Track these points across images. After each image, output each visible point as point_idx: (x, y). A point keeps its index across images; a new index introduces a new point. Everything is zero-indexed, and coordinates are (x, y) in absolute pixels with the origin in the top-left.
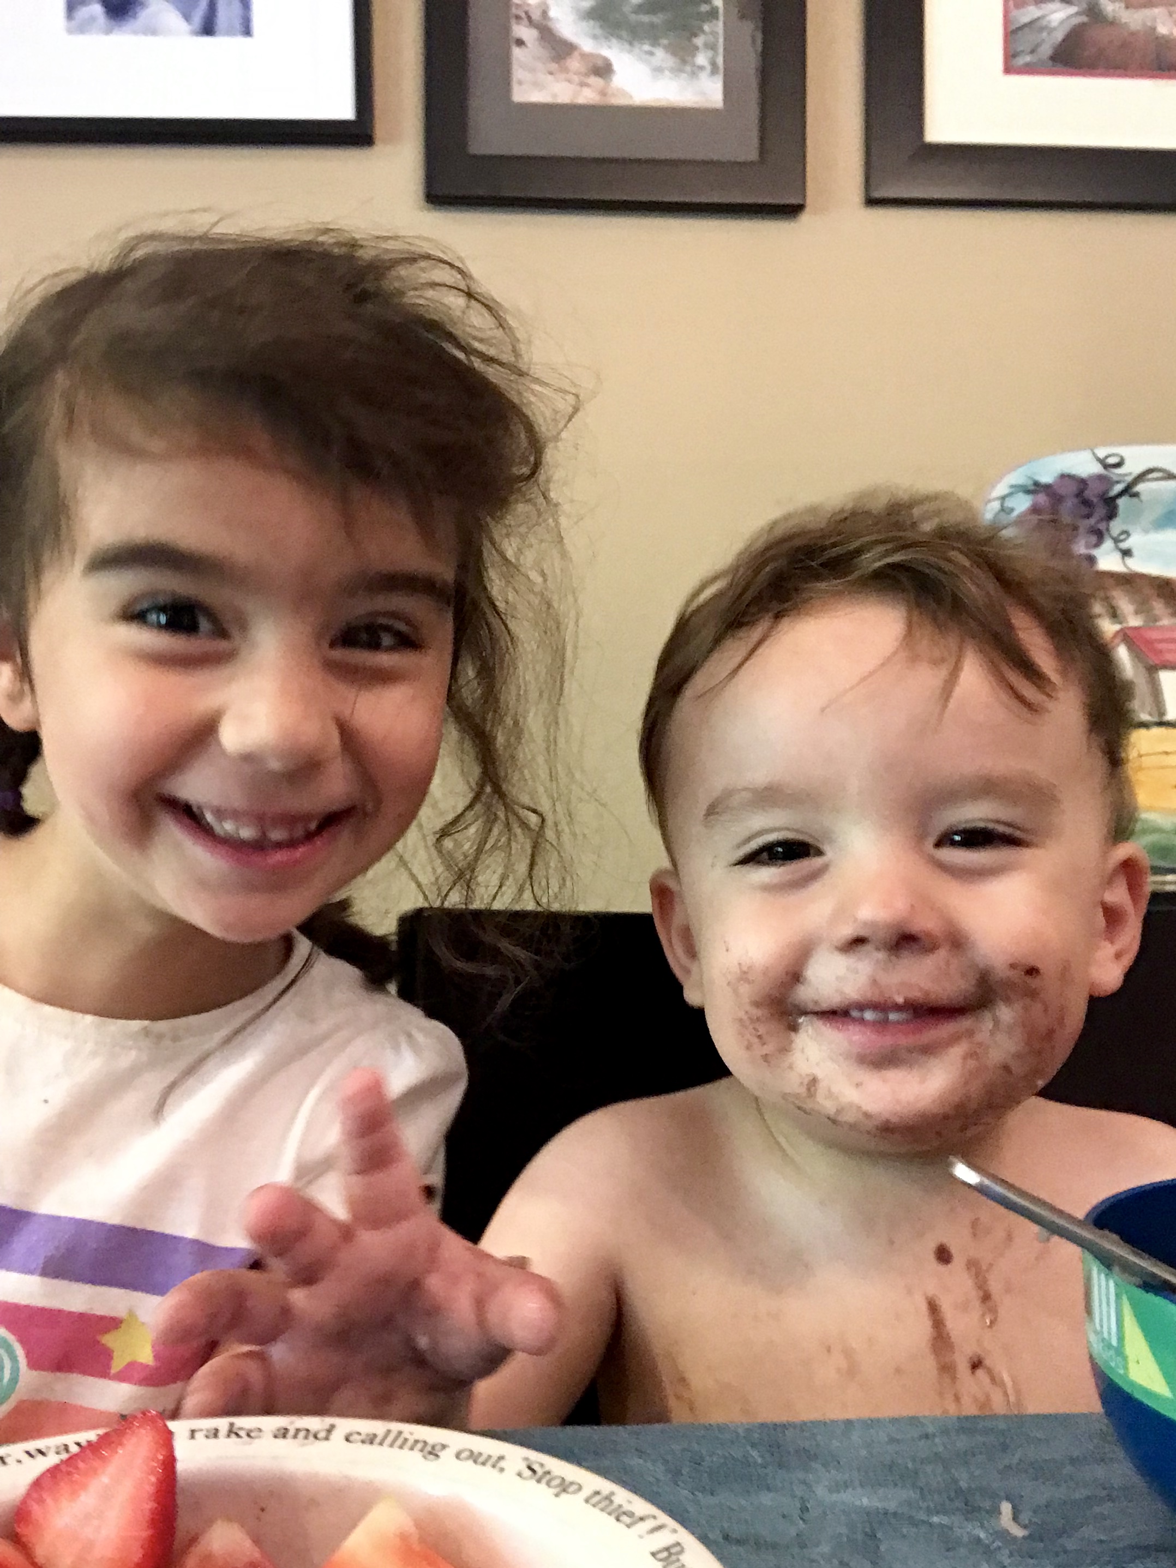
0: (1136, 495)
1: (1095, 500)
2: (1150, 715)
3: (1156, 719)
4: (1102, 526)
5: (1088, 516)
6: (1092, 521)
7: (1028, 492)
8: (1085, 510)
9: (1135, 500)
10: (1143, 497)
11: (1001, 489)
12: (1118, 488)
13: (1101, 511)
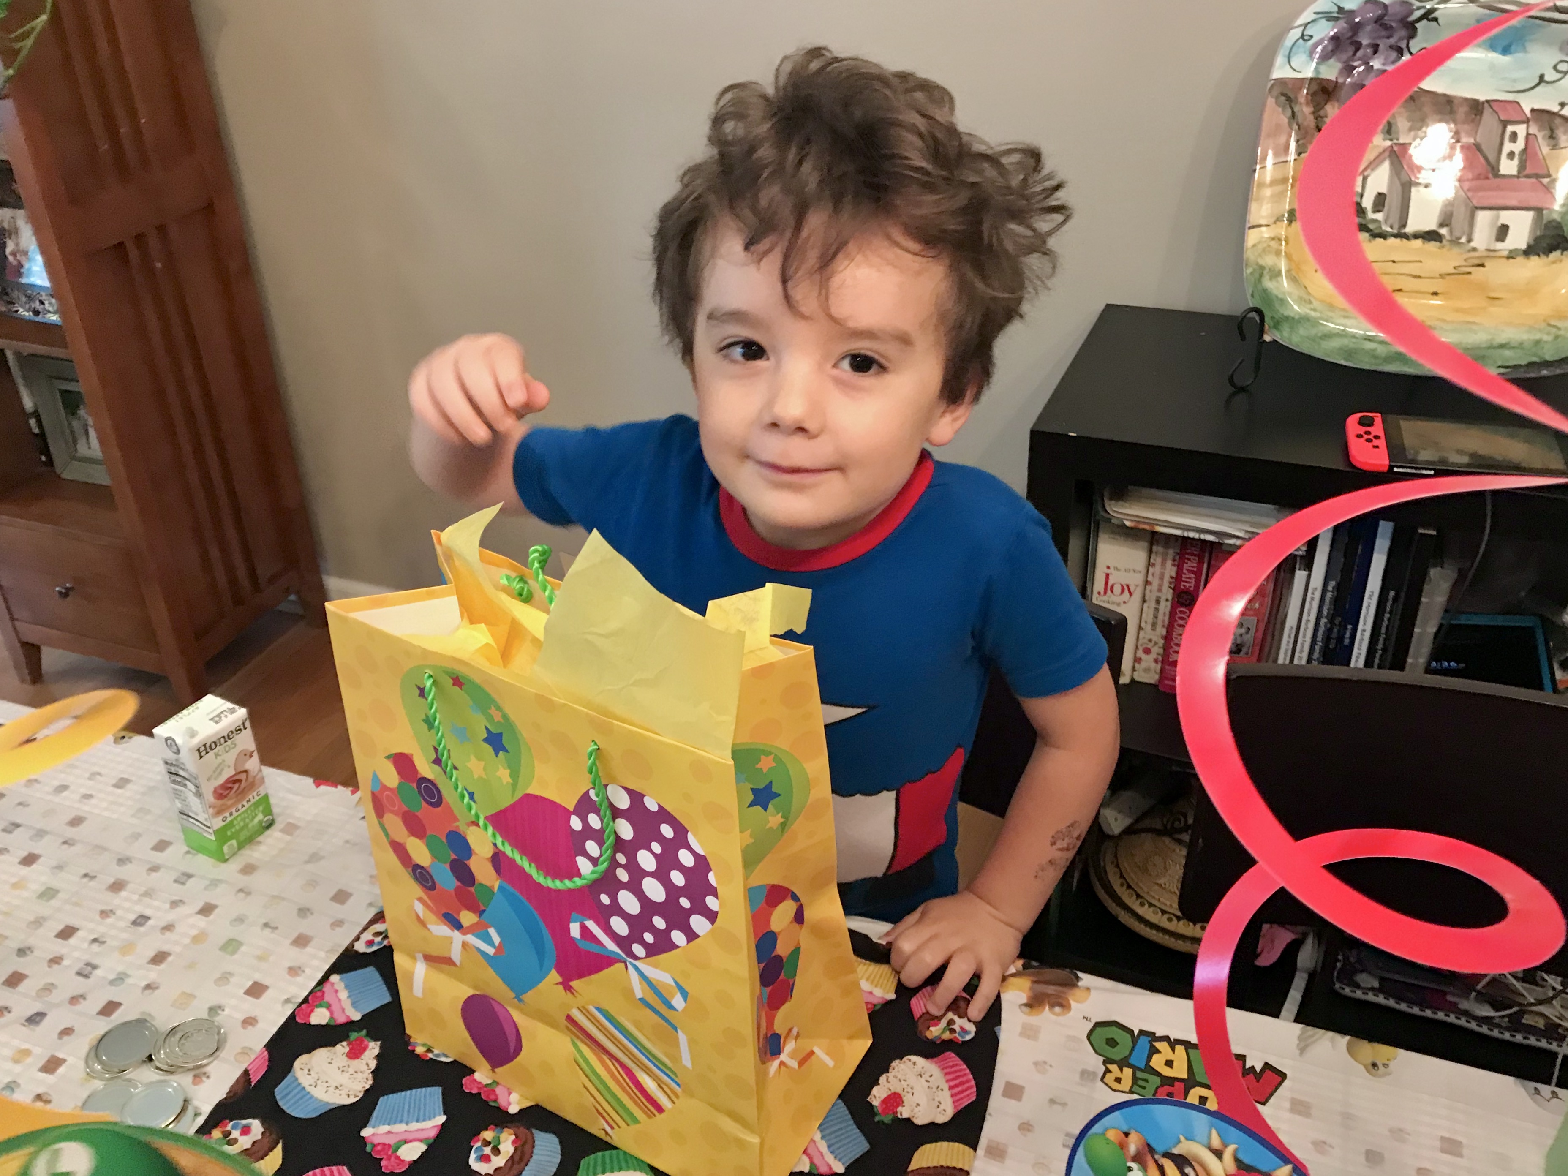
0: (1436, 20)
1: (1394, 25)
2: (1392, 227)
3: (1395, 231)
4: (1403, 45)
5: (1388, 37)
6: (1392, 41)
7: (1330, 19)
8: (1384, 33)
9: (1435, 23)
10: (1440, 21)
11: (1307, 16)
12: (1418, 14)
13: (1403, 33)
